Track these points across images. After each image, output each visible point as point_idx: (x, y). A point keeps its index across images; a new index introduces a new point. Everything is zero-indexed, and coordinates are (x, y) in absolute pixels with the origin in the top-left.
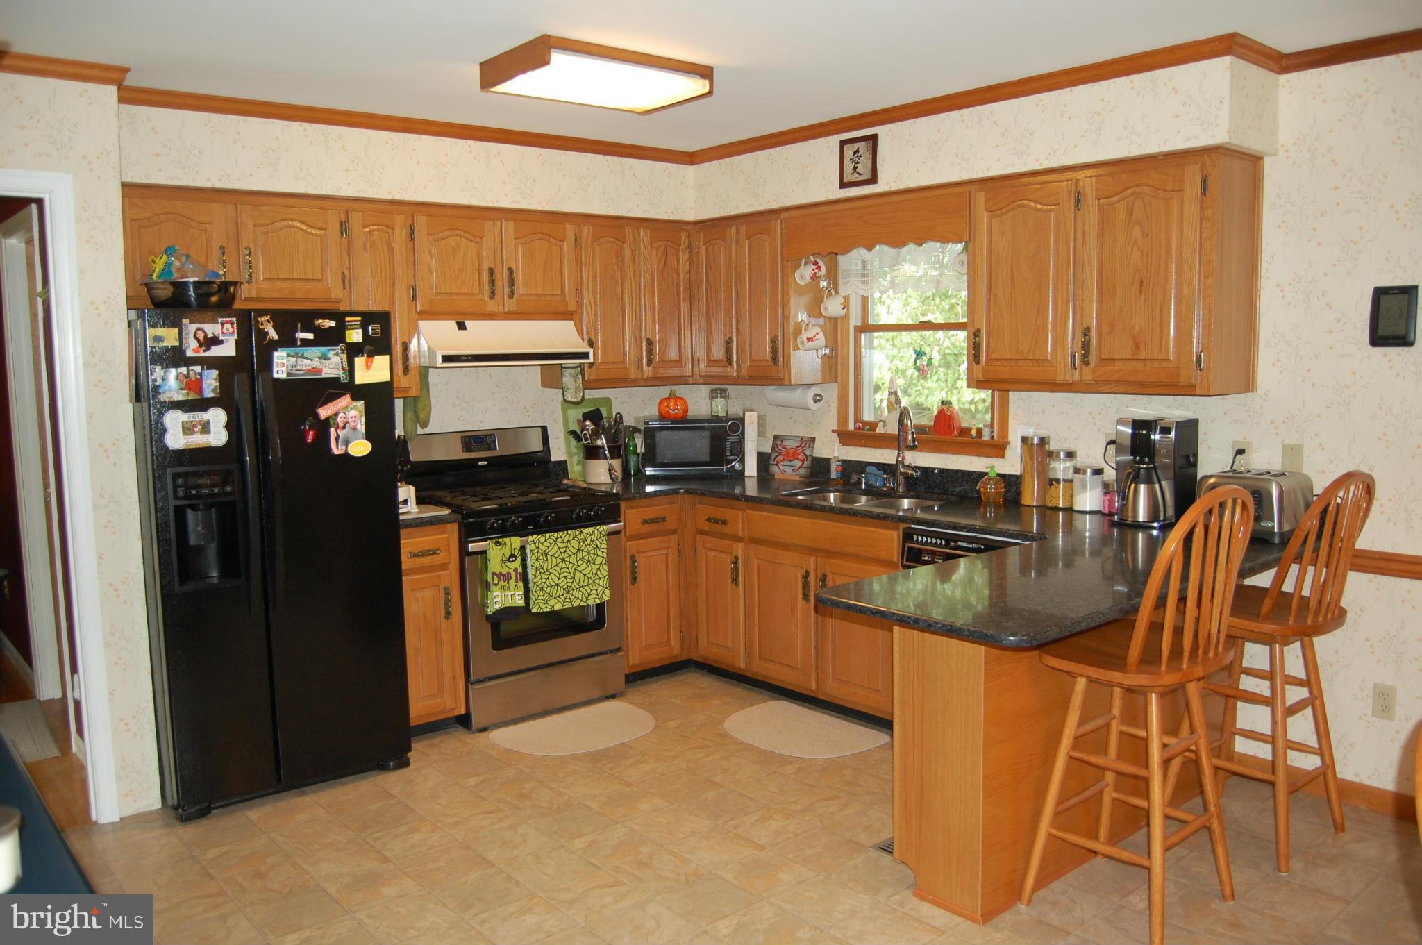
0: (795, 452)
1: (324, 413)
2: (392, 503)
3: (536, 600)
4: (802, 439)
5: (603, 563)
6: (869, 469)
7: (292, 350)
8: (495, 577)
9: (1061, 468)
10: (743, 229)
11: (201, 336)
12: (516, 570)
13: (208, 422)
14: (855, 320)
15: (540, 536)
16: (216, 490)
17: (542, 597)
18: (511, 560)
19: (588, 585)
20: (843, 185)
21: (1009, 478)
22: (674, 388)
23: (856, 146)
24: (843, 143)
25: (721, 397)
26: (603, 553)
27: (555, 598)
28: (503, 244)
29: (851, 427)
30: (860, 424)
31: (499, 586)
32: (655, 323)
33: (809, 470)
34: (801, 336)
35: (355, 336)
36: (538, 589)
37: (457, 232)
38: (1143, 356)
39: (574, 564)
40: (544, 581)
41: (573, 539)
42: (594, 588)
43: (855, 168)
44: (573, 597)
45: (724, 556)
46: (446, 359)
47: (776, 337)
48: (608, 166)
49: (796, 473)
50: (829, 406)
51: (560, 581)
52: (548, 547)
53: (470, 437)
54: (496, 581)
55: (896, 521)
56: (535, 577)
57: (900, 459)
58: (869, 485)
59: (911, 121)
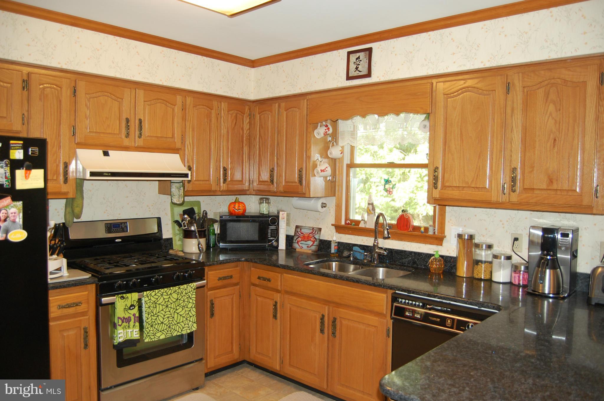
0: (309, 236)
3: (148, 333)
4: (313, 229)
5: (193, 307)
6: (355, 248)
8: (120, 321)
9: (483, 255)
10: (283, 105)
12: (134, 315)
14: (347, 161)
15: (151, 292)
17: (152, 332)
18: (131, 308)
19: (182, 322)
20: (349, 78)
21: (446, 258)
22: (238, 196)
23: (358, 55)
24: (349, 53)
25: (266, 203)
26: (193, 301)
27: (160, 331)
28: (136, 104)
29: (343, 223)
30: (349, 221)
31: (122, 326)
32: (228, 158)
33: (318, 247)
34: (317, 168)
35: (17, 155)
36: (149, 326)
37: (106, 94)
38: (555, 186)
39: (174, 309)
40: (153, 321)
41: (174, 292)
42: (187, 323)
43: (357, 68)
44: (173, 330)
45: (268, 301)
46: (92, 174)
47: (302, 168)
48: (204, 63)
49: (309, 249)
50: (330, 210)
51: (165, 320)
52: (157, 299)
53: (111, 224)
54: (120, 323)
55: (386, 288)
56: (148, 319)
57: (376, 244)
58: (355, 258)
59: (395, 39)
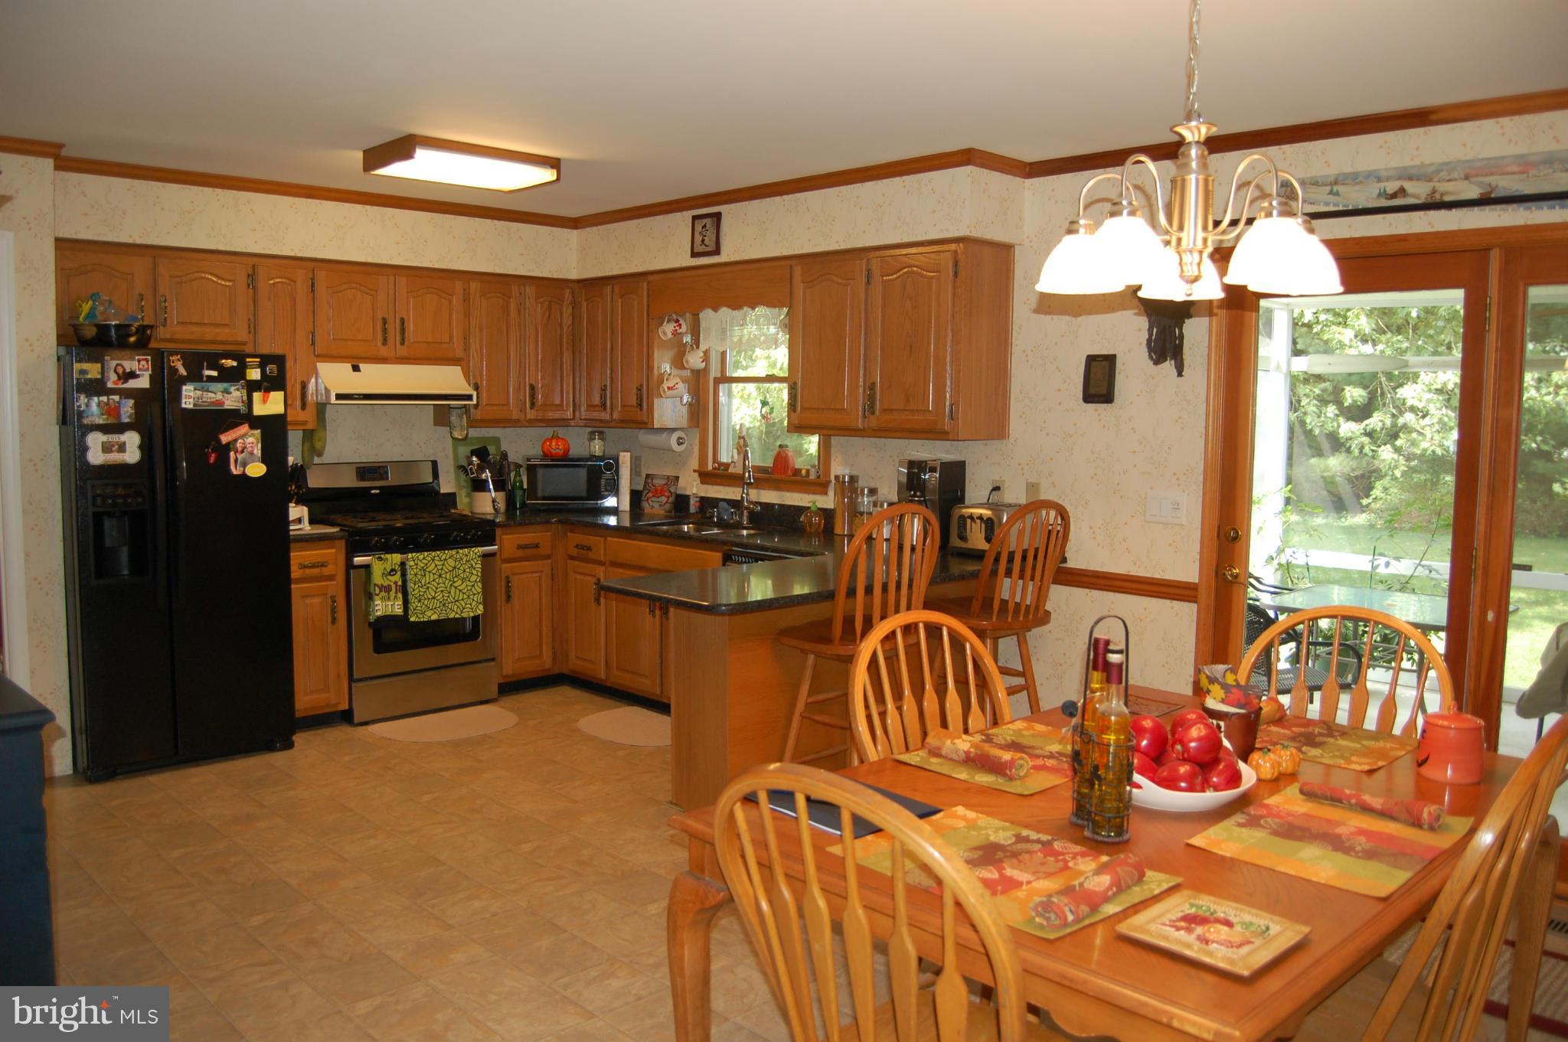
0: (662, 489)
1: (225, 438)
2: (285, 520)
3: (414, 610)
4: (668, 477)
5: (478, 580)
6: (720, 504)
7: (198, 385)
8: (377, 589)
9: (865, 503)
10: (617, 288)
11: (120, 371)
12: (396, 583)
13: (124, 443)
14: (714, 372)
15: (419, 554)
16: (130, 500)
17: (419, 608)
18: (392, 573)
19: (462, 600)
20: (694, 255)
21: (826, 512)
22: (555, 429)
23: (704, 221)
24: (695, 218)
25: (598, 439)
26: (478, 572)
27: (432, 609)
28: (397, 296)
29: (710, 468)
30: (717, 465)
31: (380, 596)
32: (538, 371)
33: (672, 504)
34: (663, 385)
35: (254, 374)
36: (416, 600)
37: (354, 285)
38: (912, 407)
39: (450, 580)
40: (422, 593)
41: (450, 558)
42: (469, 602)
43: (703, 241)
44: (449, 610)
45: (590, 578)
46: (339, 397)
47: (642, 385)
48: (496, 229)
49: (662, 508)
50: (691, 448)
51: (437, 594)
52: (427, 564)
53: (364, 467)
54: (378, 591)
55: (720, 544)
56: (414, 590)
57: (744, 496)
58: (720, 519)
59: (747, 203)
